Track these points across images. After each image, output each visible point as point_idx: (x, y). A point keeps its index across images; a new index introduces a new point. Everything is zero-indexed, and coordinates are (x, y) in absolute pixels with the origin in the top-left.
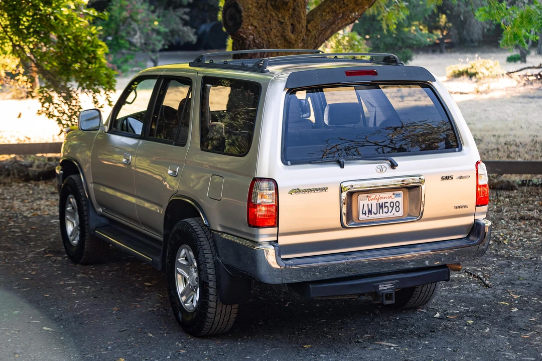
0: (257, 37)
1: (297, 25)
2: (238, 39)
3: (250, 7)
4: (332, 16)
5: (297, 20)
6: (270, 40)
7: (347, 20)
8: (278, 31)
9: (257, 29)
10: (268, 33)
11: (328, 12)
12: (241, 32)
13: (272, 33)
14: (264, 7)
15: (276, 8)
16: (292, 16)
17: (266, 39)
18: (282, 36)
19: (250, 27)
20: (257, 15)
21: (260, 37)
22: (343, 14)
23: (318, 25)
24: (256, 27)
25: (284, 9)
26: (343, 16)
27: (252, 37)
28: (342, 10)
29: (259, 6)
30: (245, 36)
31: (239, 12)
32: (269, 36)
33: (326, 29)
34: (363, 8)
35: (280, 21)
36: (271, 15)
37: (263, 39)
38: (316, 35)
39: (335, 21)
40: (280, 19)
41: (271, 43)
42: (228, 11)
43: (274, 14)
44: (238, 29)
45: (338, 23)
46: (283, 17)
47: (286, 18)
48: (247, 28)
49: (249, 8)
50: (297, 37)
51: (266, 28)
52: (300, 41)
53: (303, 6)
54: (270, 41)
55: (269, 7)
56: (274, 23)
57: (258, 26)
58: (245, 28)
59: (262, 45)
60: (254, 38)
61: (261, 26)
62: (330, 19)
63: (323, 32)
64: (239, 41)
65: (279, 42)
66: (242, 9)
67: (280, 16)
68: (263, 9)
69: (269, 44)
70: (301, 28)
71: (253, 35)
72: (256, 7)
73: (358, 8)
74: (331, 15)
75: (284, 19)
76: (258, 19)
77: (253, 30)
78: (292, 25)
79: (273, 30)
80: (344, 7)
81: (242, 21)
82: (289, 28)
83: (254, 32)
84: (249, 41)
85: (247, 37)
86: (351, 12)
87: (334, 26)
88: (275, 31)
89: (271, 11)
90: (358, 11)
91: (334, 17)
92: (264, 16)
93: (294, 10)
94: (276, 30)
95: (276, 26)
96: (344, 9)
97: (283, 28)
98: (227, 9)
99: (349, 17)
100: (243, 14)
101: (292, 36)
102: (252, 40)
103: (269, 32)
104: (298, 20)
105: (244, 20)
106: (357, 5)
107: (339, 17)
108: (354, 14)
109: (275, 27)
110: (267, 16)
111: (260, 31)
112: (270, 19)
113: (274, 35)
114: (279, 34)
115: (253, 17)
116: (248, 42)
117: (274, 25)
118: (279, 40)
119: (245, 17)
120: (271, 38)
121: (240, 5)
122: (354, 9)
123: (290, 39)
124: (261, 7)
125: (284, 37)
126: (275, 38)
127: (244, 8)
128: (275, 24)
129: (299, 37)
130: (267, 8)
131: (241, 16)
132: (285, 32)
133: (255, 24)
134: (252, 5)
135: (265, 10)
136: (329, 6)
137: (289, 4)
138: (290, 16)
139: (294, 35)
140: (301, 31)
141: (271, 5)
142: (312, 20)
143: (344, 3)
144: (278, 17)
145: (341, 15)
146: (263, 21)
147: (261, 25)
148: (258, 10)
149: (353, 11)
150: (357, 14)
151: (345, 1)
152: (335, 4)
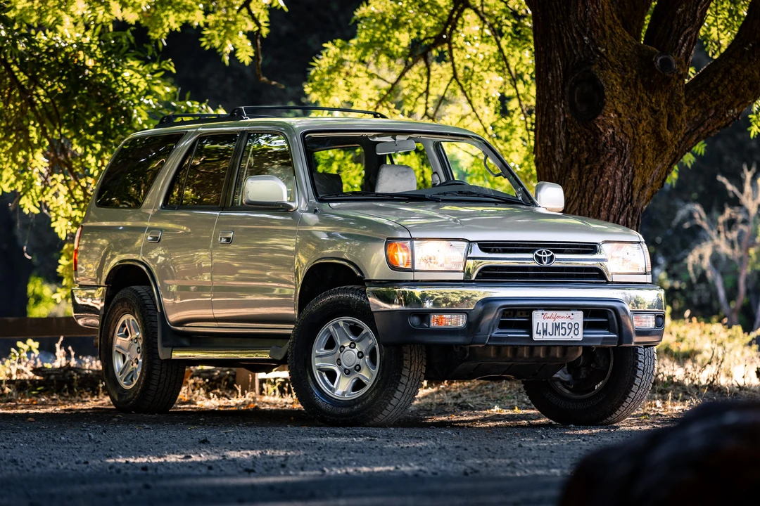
0: (618, 132)
1: (676, 116)
2: (589, 134)
3: (615, 83)
4: (700, 112)
5: (676, 109)
6: (637, 137)
7: (721, 119)
8: (649, 123)
9: (621, 119)
10: (635, 126)
11: (694, 106)
12: (599, 120)
13: (641, 127)
14: (632, 85)
15: (650, 88)
16: (669, 103)
17: (630, 135)
18: (654, 132)
19: (612, 115)
20: (623, 96)
21: (622, 132)
22: (717, 109)
24: (620, 115)
25: (662, 90)
26: (715, 113)
27: (611, 131)
28: (714, 104)
29: (625, 83)
30: (601, 129)
31: (599, 90)
32: (636, 132)
33: (690, 134)
34: (746, 102)
35: (652, 108)
36: (641, 98)
37: (626, 135)
39: (705, 121)
40: (654, 105)
41: (637, 143)
42: (578, 88)
43: (646, 97)
44: (597, 116)
45: (709, 125)
46: (658, 103)
47: (662, 104)
48: (609, 115)
49: (613, 85)
50: (674, 136)
51: (633, 118)
54: (636, 139)
55: (640, 85)
56: (645, 110)
57: (623, 115)
58: (607, 115)
59: (623, 144)
60: (613, 133)
61: (626, 115)
62: (696, 117)
64: (590, 137)
65: (648, 142)
66: (604, 85)
67: (654, 100)
68: (630, 87)
69: (634, 144)
70: (680, 122)
71: (613, 128)
72: (621, 84)
73: (738, 102)
74: (699, 110)
75: (659, 105)
76: (623, 103)
77: (615, 118)
78: (669, 115)
79: (643, 122)
80: (718, 99)
81: (604, 104)
82: (666, 120)
83: (616, 122)
84: (606, 138)
85: (605, 130)
86: (728, 108)
87: (702, 129)
88: (645, 124)
89: (641, 91)
90: (738, 106)
91: (703, 113)
92: (631, 99)
94: (647, 122)
95: (647, 117)
96: (718, 102)
97: (657, 120)
98: (576, 85)
99: (724, 115)
100: (606, 93)
101: (669, 133)
102: (611, 135)
103: (636, 124)
104: (678, 108)
105: (608, 103)
106: (737, 97)
107: (711, 115)
108: (732, 111)
109: (645, 118)
110: (635, 100)
111: (623, 123)
112: (638, 105)
113: (643, 130)
114: (649, 129)
115: (618, 98)
116: (603, 138)
117: (643, 114)
118: (649, 138)
119: (608, 98)
120: (638, 134)
121: (601, 79)
122: (732, 103)
123: (665, 137)
124: (628, 84)
125: (656, 134)
126: (643, 134)
127: (606, 83)
128: (645, 113)
129: (677, 136)
130: (635, 86)
131: (604, 96)
132: (659, 126)
133: (620, 110)
134: (616, 80)
135: (633, 89)
137: (672, 80)
138: (667, 101)
139: (671, 132)
140: (681, 126)
141: (642, 81)
143: (718, 93)
144: (651, 102)
145: (713, 112)
146: (630, 107)
147: (626, 112)
148: (623, 89)
149: (730, 106)
150: (736, 111)
151: (720, 89)
152: (704, 94)
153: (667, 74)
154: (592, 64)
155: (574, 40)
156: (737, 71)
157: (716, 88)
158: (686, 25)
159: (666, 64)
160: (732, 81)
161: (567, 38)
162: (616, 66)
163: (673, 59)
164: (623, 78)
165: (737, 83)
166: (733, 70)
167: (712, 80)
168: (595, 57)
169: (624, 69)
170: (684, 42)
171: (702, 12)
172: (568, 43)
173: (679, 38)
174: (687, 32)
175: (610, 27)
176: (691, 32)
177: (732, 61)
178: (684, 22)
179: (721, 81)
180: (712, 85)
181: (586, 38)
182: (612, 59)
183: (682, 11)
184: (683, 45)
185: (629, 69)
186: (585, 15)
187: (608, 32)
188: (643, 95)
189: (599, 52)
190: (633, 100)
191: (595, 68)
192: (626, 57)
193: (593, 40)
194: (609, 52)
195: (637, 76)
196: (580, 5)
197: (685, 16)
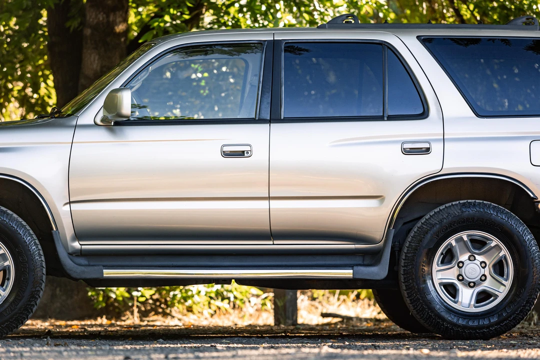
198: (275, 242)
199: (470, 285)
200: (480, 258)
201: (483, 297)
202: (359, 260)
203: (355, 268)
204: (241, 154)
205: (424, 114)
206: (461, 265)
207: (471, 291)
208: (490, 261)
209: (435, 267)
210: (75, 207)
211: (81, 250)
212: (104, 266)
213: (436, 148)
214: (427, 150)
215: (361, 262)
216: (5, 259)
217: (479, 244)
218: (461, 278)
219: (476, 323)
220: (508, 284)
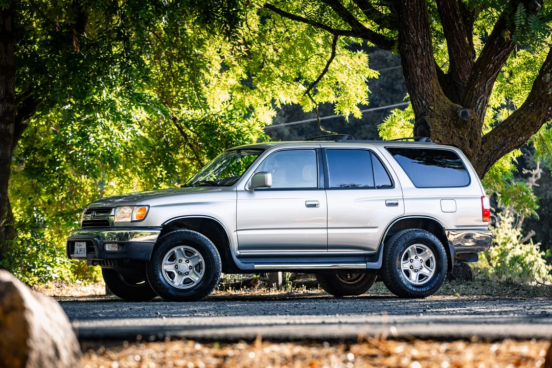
1: (474, 141)
3: (437, 124)
5: (474, 137)
7: (515, 143)
11: (500, 136)
14: (447, 125)
15: (458, 126)
16: (470, 134)
20: (442, 131)
22: (512, 137)
23: (490, 146)
25: (464, 128)
26: (512, 139)
28: (511, 135)
29: (444, 124)
31: (428, 128)
33: (497, 150)
34: (530, 133)
36: (453, 132)
38: (489, 154)
39: (506, 143)
40: (460, 136)
42: (418, 128)
43: (456, 132)
45: (508, 146)
46: (463, 134)
47: (466, 135)
49: (436, 126)
50: (474, 151)
51: (449, 142)
52: (476, 155)
53: (479, 126)
55: (452, 125)
56: (455, 138)
57: (442, 141)
61: (445, 141)
62: (501, 141)
63: (495, 152)
66: (430, 126)
67: (460, 133)
70: (477, 144)
72: (441, 125)
73: (525, 133)
74: (502, 138)
75: (464, 136)
76: (443, 135)
78: (470, 141)
81: (430, 135)
82: (468, 143)
86: (519, 137)
87: (504, 148)
89: (453, 128)
90: (525, 135)
91: (505, 140)
93: (471, 128)
94: (457, 144)
95: (457, 142)
96: (513, 133)
97: (463, 143)
98: (417, 126)
99: (517, 140)
100: (431, 130)
101: (470, 150)
105: (432, 135)
106: (524, 131)
108: (521, 138)
112: (452, 135)
115: (439, 132)
117: (455, 140)
119: (432, 132)
121: (429, 123)
122: (521, 134)
123: (468, 152)
124: (445, 125)
127: (432, 125)
129: (476, 151)
130: (450, 126)
131: (430, 132)
132: (464, 146)
133: (441, 138)
134: (438, 123)
135: (448, 127)
136: (500, 131)
137: (468, 123)
138: (468, 133)
139: (472, 149)
140: (478, 146)
141: (453, 123)
142: (486, 142)
143: (513, 129)
144: (459, 134)
145: (510, 139)
146: (447, 137)
148: (443, 128)
149: (520, 135)
150: (524, 138)
151: (514, 127)
152: (505, 129)
153: (465, 119)
154: (426, 115)
155: (418, 103)
156: (524, 117)
157: (512, 126)
158: (480, 93)
159: (465, 114)
160: (521, 122)
161: (415, 102)
162: (439, 116)
163: (468, 111)
164: (443, 122)
165: (524, 123)
166: (522, 117)
167: (511, 122)
168: (428, 111)
169: (443, 117)
170: (480, 102)
171: (489, 86)
172: (416, 105)
173: (477, 100)
174: (481, 97)
175: (437, 96)
176: (484, 97)
177: (522, 112)
178: (479, 92)
179: (515, 122)
180: (510, 125)
181: (424, 102)
182: (437, 112)
183: (478, 87)
184: (479, 104)
185: (446, 117)
186: (423, 90)
187: (435, 98)
188: (455, 130)
189: (430, 109)
190: (449, 133)
191: (427, 118)
192: (444, 110)
193: (428, 103)
194: (436, 109)
195: (450, 121)
196: (420, 85)
197: (479, 89)
198: (328, 250)
199: (416, 271)
200: (420, 258)
201: (421, 277)
202: (362, 259)
203: (367, 263)
204: (314, 206)
205: (392, 186)
206: (411, 261)
207: (416, 274)
208: (425, 260)
209: (402, 262)
210: (239, 232)
211: (240, 255)
212: (254, 263)
213: (401, 203)
214: (397, 204)
215: (364, 260)
216: (199, 258)
217: (419, 251)
218: (411, 267)
219: (420, 290)
220: (433, 271)
